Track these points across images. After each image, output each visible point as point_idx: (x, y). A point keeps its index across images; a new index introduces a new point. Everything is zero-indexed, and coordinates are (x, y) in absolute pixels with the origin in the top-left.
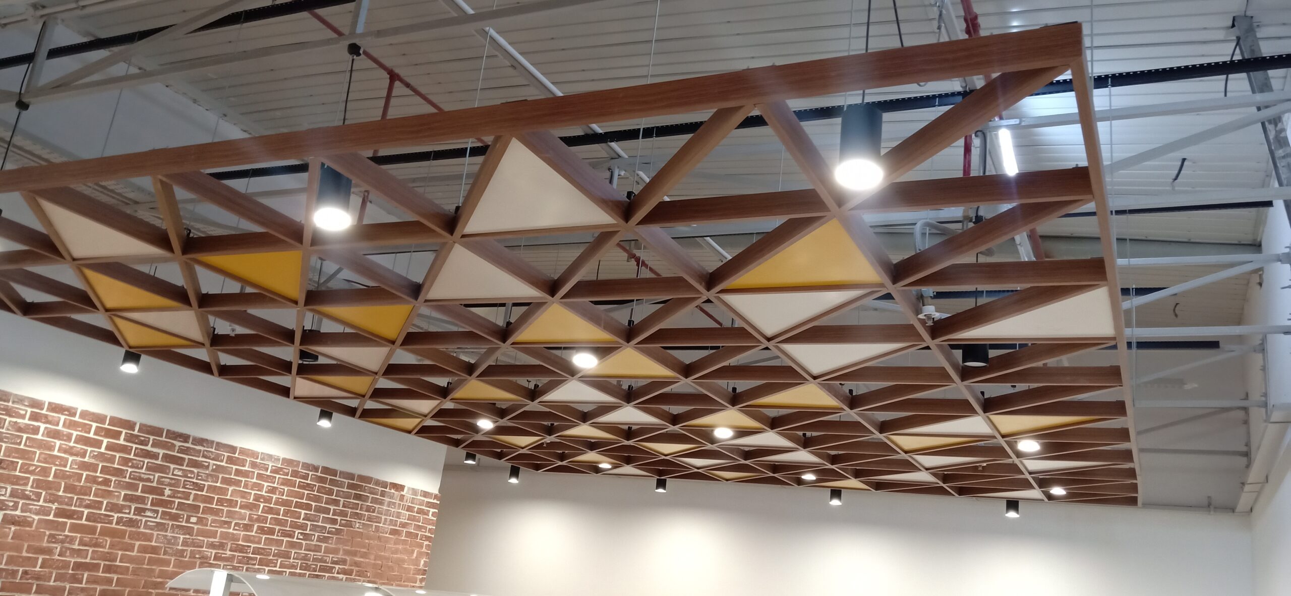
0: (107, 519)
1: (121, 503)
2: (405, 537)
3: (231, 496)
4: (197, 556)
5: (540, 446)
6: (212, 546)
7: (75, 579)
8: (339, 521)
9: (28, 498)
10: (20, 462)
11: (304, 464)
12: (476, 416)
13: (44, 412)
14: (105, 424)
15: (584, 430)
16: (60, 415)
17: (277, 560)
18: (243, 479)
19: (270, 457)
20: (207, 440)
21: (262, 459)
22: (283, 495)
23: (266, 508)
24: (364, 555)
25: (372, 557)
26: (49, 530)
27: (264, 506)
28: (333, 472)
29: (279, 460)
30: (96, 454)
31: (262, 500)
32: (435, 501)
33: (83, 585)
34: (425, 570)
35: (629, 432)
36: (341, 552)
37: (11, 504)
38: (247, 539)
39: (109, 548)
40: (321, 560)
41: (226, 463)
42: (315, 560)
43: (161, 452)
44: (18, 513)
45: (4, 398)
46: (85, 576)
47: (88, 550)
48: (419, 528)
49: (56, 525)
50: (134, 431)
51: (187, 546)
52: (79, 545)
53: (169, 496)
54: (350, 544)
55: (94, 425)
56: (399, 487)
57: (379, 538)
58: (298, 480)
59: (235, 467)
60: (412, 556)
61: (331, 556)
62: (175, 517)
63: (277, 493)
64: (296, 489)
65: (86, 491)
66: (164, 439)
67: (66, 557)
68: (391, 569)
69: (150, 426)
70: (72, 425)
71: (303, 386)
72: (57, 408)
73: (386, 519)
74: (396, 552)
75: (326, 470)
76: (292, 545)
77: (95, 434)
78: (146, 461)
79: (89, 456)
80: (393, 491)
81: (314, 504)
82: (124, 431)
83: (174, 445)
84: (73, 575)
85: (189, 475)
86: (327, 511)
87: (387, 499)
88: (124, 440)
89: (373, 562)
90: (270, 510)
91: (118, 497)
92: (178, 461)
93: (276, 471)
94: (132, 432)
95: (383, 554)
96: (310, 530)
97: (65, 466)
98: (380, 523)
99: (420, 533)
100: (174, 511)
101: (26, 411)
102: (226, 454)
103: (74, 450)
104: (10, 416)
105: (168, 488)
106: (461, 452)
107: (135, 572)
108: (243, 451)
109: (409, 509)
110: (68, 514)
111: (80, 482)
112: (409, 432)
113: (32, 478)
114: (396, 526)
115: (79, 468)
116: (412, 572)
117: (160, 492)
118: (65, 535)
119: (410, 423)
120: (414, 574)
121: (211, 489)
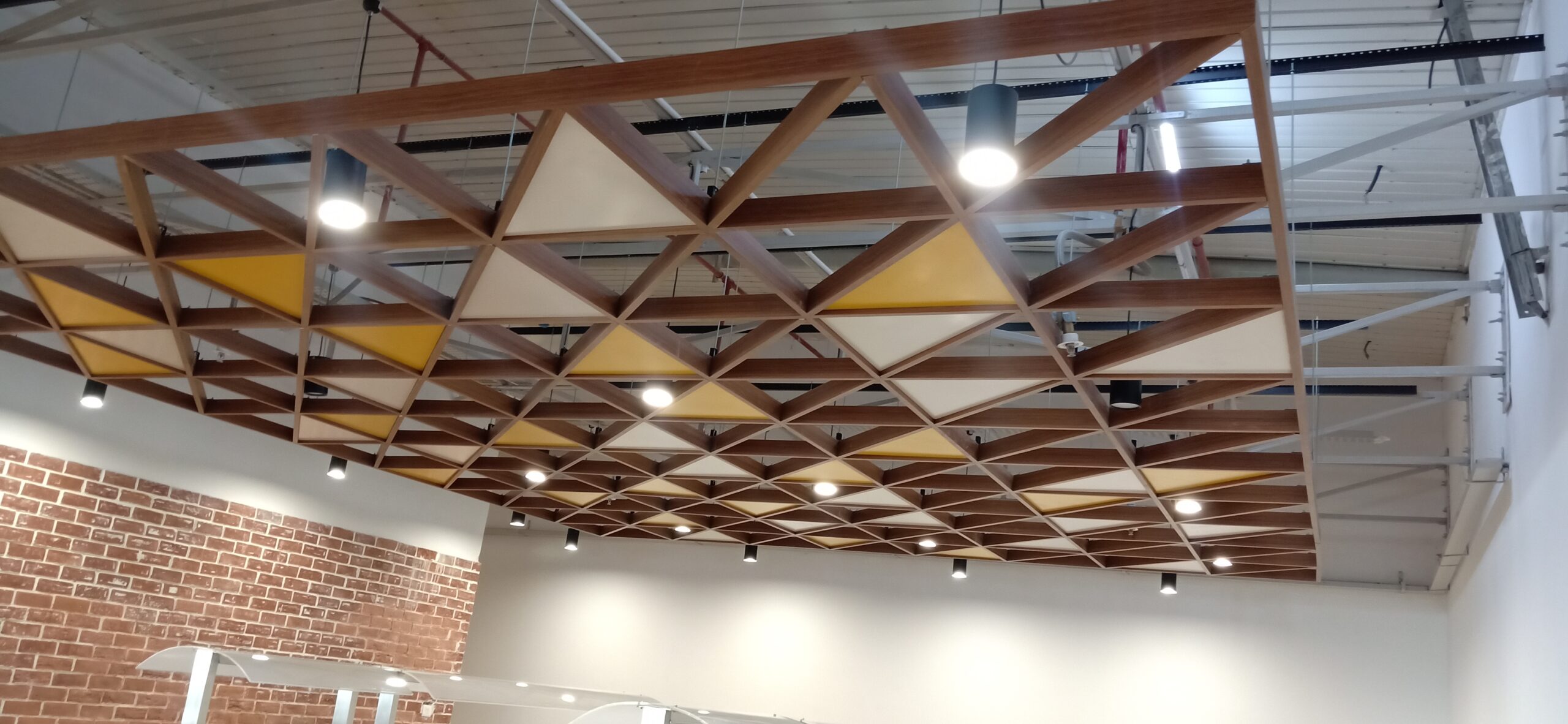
0: (65, 588)
1: (82, 568)
2: (437, 614)
3: (220, 561)
4: (178, 635)
5: (603, 505)
6: (196, 622)
7: (23, 662)
8: (355, 593)
11: (311, 523)
12: (524, 466)
14: (61, 471)
15: (656, 485)
16: (4, 460)
17: (278, 641)
18: (236, 542)
19: (269, 515)
20: (190, 492)
21: (259, 517)
22: (285, 561)
23: (263, 577)
24: (386, 636)
25: (396, 638)
27: (261, 575)
28: (348, 534)
29: (280, 518)
30: (50, 507)
31: (259, 567)
32: (474, 571)
33: (34, 669)
34: (461, 655)
35: (712, 488)
36: (357, 632)
38: (241, 614)
39: (67, 624)
40: (333, 642)
41: (214, 521)
42: (324, 641)
43: (133, 506)
46: (37, 658)
47: (40, 627)
48: (453, 603)
50: (98, 479)
51: (166, 622)
52: (28, 619)
53: (142, 561)
54: (368, 622)
55: (48, 472)
56: (430, 554)
57: (405, 615)
58: (304, 543)
59: (225, 526)
60: (445, 637)
61: (345, 636)
62: (150, 587)
63: (278, 559)
64: (302, 554)
65: (37, 554)
66: (135, 490)
67: (11, 634)
68: (419, 652)
69: (118, 475)
70: (20, 472)
71: (309, 427)
73: (413, 593)
74: (426, 632)
75: (339, 532)
76: (297, 622)
77: (49, 483)
78: (114, 517)
79: (42, 511)
80: (422, 558)
81: (323, 573)
82: (86, 481)
83: (148, 499)
84: (21, 657)
85: (168, 536)
86: (340, 582)
88: (86, 491)
89: (397, 644)
90: (269, 580)
91: (79, 561)
92: (154, 518)
93: (277, 532)
94: (95, 482)
95: (409, 634)
96: (319, 605)
97: (11, 522)
98: (406, 597)
99: (455, 610)
100: (148, 579)
102: (214, 510)
103: (22, 503)
105: (141, 552)
106: (506, 511)
107: (100, 653)
108: (236, 507)
109: (442, 580)
110: (15, 581)
111: (31, 542)
112: (442, 486)
114: (426, 601)
115: (28, 526)
116: (445, 657)
117: (131, 555)
118: (9, 608)
119: (443, 474)
120: (447, 659)
121: (196, 553)
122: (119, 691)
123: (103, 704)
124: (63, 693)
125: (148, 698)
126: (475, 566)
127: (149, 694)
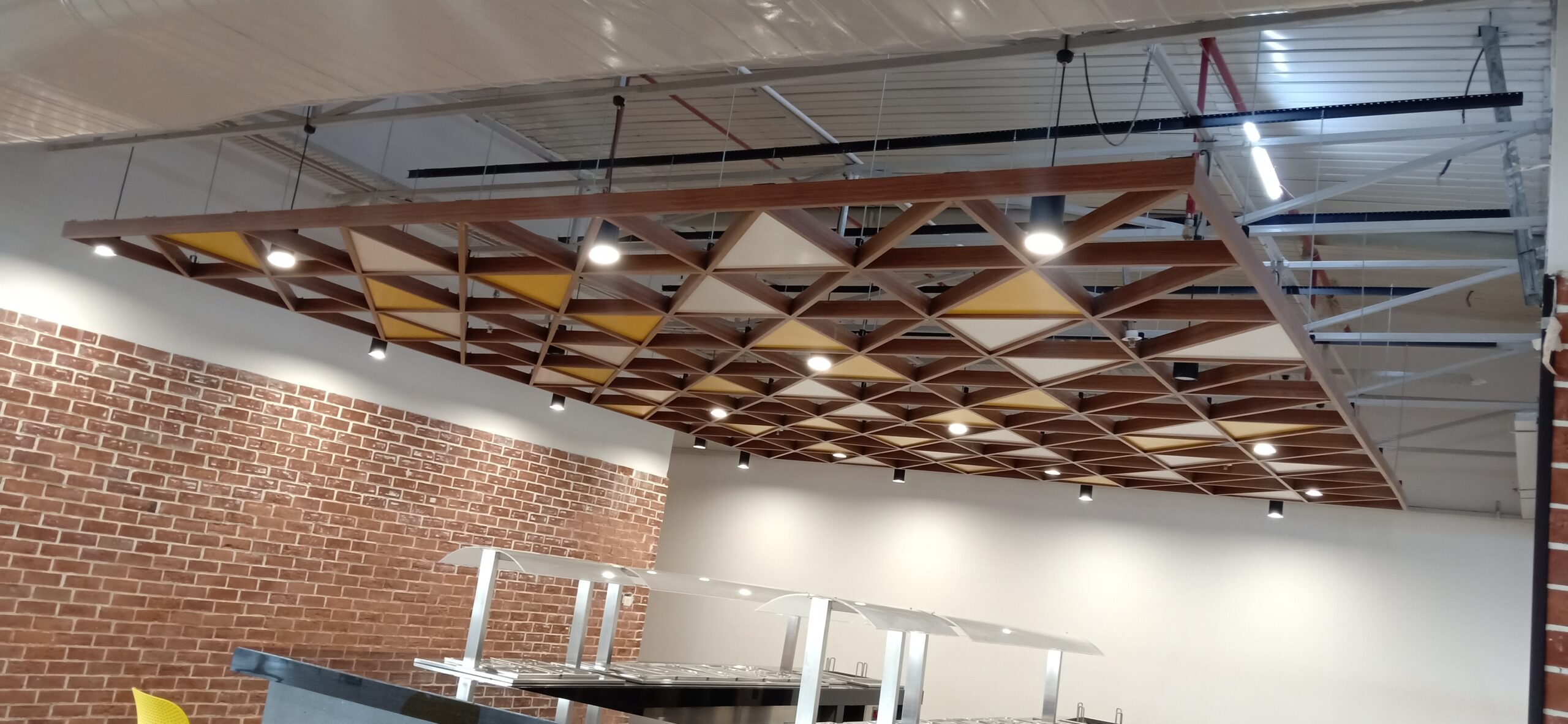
0: (355, 499)
1: (367, 483)
2: (635, 521)
3: (467, 477)
4: (437, 536)
5: (773, 435)
6: (450, 526)
7: (329, 555)
8: (570, 503)
9: (286, 477)
10: (278, 443)
11: (535, 446)
12: (710, 405)
13: (296, 395)
14: (350, 406)
15: (818, 422)
16: (310, 399)
17: (511, 541)
18: (478, 461)
19: (503, 439)
20: (443, 422)
21: (495, 441)
22: (516, 477)
23: (500, 490)
24: (595, 539)
25: (602, 541)
26: (304, 508)
27: (498, 488)
28: (563, 455)
29: (511, 442)
30: (343, 435)
31: (496, 482)
32: (664, 486)
33: (336, 562)
34: (654, 556)
35: (864, 425)
36: (572, 535)
37: (272, 483)
38: (483, 520)
39: (358, 527)
40: (553, 543)
41: (462, 445)
42: (547, 542)
43: (402, 434)
44: (277, 491)
45: (262, 382)
46: (337, 552)
47: (339, 528)
48: (647, 512)
49: (310, 503)
50: (376, 413)
51: (428, 526)
52: (331, 523)
53: (410, 477)
54: (580, 527)
55: (341, 408)
56: (627, 471)
57: (609, 522)
58: (530, 462)
59: (470, 449)
60: (641, 540)
61: (562, 538)
62: (416, 498)
63: (511, 475)
64: (528, 471)
65: (335, 472)
66: (404, 421)
67: (319, 534)
68: (621, 553)
69: (391, 409)
70: (321, 407)
71: (545, 375)
72: (307, 392)
73: (615, 503)
74: (625, 536)
75: (557, 453)
76: (526, 527)
77: (342, 416)
78: (389, 442)
79: (338, 438)
80: (621, 474)
81: (545, 486)
82: (368, 414)
83: (413, 427)
84: (327, 551)
85: (428, 457)
86: (558, 494)
87: (616, 483)
88: (369, 422)
89: (603, 545)
90: (504, 492)
91: (364, 477)
92: (418, 443)
93: (509, 453)
94: (374, 414)
95: (612, 538)
96: (542, 512)
97: (317, 447)
98: (609, 506)
99: (649, 518)
100: (415, 492)
101: (281, 395)
102: (462, 436)
103: (324, 433)
104: (268, 400)
105: (409, 469)
106: (691, 437)
107: (381, 550)
108: (478, 433)
109: (638, 493)
110: (321, 493)
111: (330, 463)
112: (642, 417)
113: (288, 458)
114: (625, 510)
115: (329, 450)
116: (641, 557)
117: (400, 472)
118: (318, 514)
119: (643, 410)
120: (643, 559)
121: (449, 470)
122: (395, 579)
123: (384, 590)
124: (356, 580)
125: (417, 585)
126: (664, 481)
127: (417, 582)
